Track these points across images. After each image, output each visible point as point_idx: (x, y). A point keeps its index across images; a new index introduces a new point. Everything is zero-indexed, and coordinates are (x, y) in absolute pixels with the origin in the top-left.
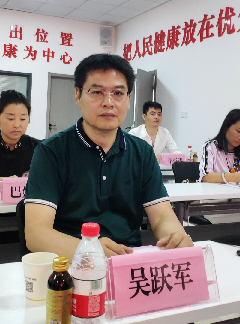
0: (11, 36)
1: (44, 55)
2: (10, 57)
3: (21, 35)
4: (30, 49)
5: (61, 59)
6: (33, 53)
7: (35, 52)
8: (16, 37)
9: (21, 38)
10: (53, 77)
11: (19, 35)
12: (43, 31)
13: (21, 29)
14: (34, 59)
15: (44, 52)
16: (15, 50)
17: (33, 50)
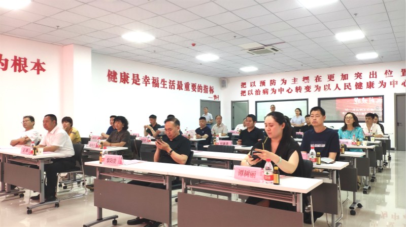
0: (370, 77)
1: (391, 84)
2: (370, 88)
3: (376, 76)
4: (382, 82)
5: (402, 84)
6: (384, 84)
7: (385, 83)
8: (373, 77)
9: (376, 77)
10: (397, 96)
11: (375, 76)
12: (389, 71)
13: (376, 72)
14: (384, 87)
15: (391, 82)
16: (373, 84)
17: (384, 82)
